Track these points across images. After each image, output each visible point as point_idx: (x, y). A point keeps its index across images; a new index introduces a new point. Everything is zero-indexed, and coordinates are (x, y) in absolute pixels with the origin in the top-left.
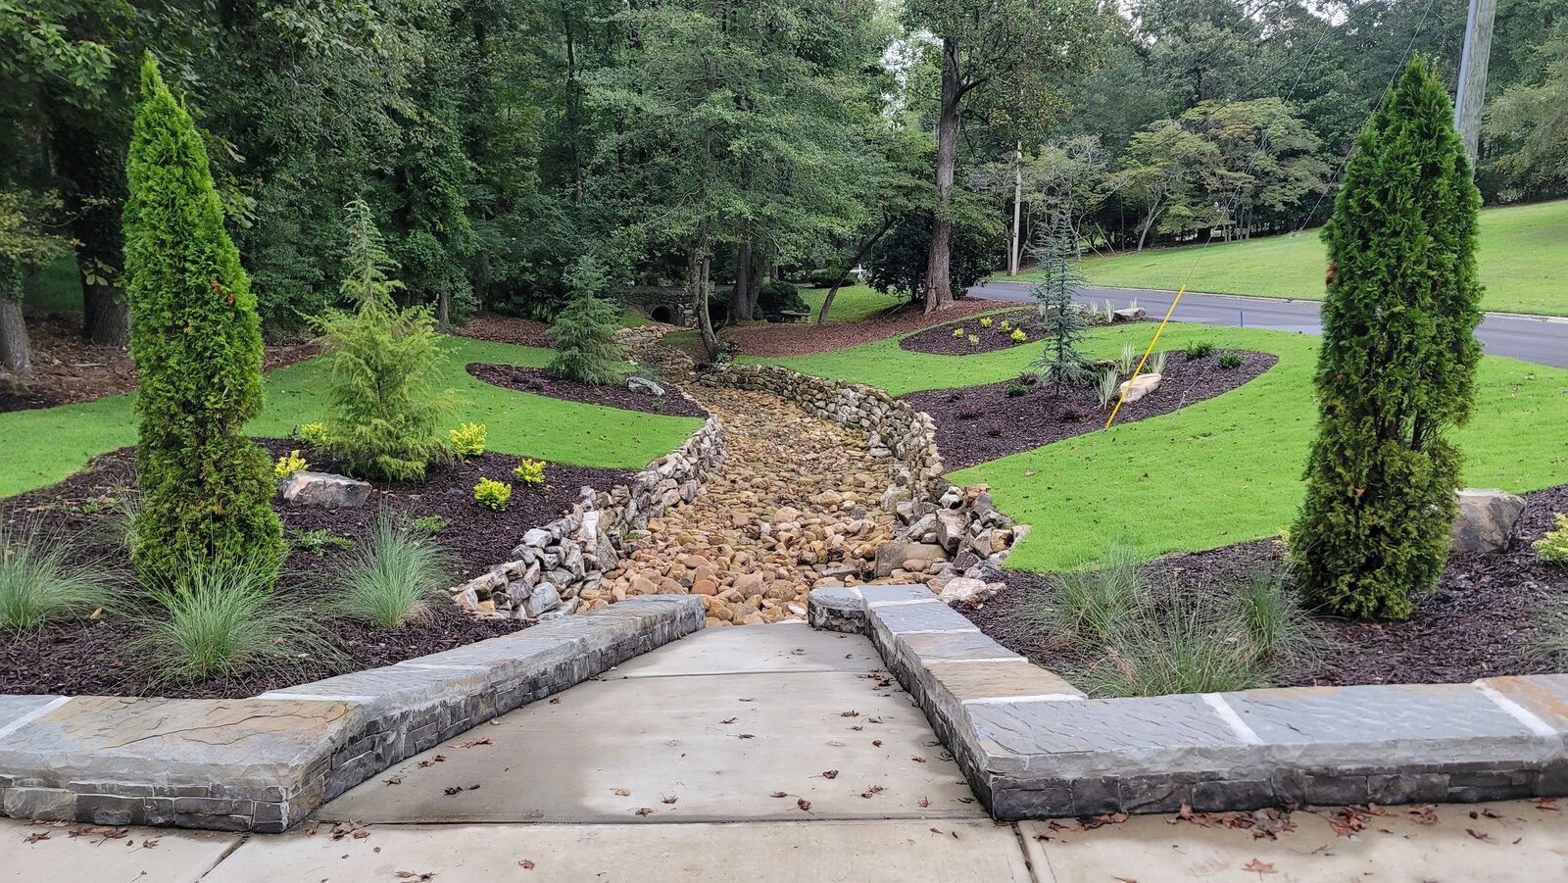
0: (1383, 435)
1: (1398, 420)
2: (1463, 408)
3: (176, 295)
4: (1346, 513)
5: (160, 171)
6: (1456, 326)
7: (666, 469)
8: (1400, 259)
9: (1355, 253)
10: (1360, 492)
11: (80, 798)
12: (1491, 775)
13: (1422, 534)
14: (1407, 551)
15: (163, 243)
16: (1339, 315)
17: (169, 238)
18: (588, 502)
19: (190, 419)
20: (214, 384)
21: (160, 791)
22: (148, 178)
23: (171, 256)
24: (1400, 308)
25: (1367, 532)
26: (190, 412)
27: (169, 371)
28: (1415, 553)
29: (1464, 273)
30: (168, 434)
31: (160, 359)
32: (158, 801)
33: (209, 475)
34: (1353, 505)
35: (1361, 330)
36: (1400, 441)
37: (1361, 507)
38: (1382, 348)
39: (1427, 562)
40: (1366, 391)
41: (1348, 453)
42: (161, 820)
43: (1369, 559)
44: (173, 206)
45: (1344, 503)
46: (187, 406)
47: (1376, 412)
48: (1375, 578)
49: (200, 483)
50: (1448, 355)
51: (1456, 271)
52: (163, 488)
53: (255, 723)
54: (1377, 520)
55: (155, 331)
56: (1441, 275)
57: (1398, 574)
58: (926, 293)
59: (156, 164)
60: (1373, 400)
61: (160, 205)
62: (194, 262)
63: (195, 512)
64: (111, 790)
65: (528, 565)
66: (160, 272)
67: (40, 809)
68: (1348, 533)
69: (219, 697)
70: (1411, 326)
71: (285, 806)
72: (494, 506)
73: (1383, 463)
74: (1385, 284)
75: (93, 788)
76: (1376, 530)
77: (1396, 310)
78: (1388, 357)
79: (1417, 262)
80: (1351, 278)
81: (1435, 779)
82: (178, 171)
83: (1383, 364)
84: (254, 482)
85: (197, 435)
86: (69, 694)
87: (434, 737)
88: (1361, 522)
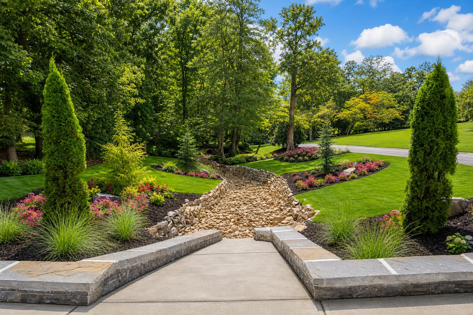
0: (429, 178)
1: (433, 173)
2: (453, 169)
3: (58, 133)
4: (418, 202)
5: (54, 94)
6: (451, 144)
7: (210, 195)
8: (434, 124)
9: (420, 122)
10: (422, 196)
11: (22, 295)
12: (468, 284)
13: (441, 209)
14: (436, 214)
15: (54, 117)
16: (415, 141)
17: (56, 115)
18: (187, 204)
19: (62, 171)
20: (69, 160)
21: (48, 292)
22: (50, 97)
23: (57, 121)
24: (434, 138)
25: (424, 208)
26: (61, 169)
27: (55, 156)
28: (439, 215)
29: (453, 128)
30: (55, 176)
31: (52, 152)
32: (47, 295)
33: (67, 189)
34: (420, 200)
35: (422, 145)
36: (434, 179)
37: (422, 200)
38: (428, 151)
39: (442, 218)
40: (423, 164)
41: (419, 183)
42: (48, 301)
43: (425, 217)
44: (58, 105)
45: (417, 199)
46: (60, 167)
47: (427, 170)
48: (427, 223)
49: (64, 192)
50: (449, 153)
51: (451, 128)
52: (52, 193)
53: (79, 269)
54: (427, 205)
55: (51, 144)
56: (446, 129)
57: (434, 221)
58: (287, 146)
59: (52, 92)
60: (425, 167)
61: (53, 104)
62: (64, 123)
63: (62, 201)
64: (32, 292)
65: (169, 222)
66: (53, 126)
67: (10, 298)
68: (418, 208)
69: (67, 261)
70: (437, 144)
71: (89, 297)
72: (158, 204)
73: (429, 187)
74: (429, 131)
75: (26, 291)
76: (427, 208)
77: (433, 139)
78: (430, 153)
79: (439, 125)
80: (419, 130)
81: (450, 285)
82: (60, 95)
83: (428, 155)
84: (82, 192)
85: (64, 176)
86: (20, 260)
87: (138, 274)
88: (423, 205)
